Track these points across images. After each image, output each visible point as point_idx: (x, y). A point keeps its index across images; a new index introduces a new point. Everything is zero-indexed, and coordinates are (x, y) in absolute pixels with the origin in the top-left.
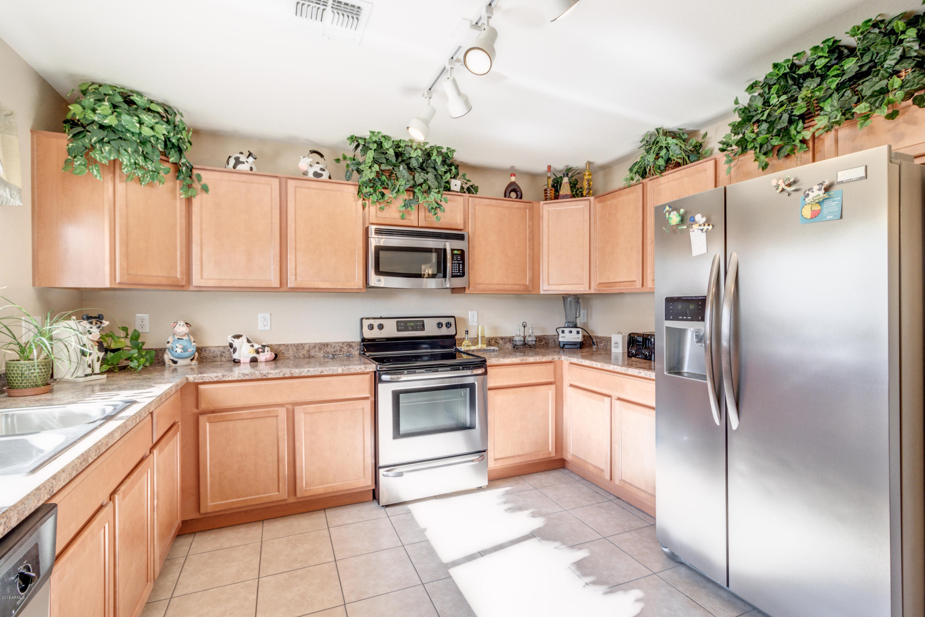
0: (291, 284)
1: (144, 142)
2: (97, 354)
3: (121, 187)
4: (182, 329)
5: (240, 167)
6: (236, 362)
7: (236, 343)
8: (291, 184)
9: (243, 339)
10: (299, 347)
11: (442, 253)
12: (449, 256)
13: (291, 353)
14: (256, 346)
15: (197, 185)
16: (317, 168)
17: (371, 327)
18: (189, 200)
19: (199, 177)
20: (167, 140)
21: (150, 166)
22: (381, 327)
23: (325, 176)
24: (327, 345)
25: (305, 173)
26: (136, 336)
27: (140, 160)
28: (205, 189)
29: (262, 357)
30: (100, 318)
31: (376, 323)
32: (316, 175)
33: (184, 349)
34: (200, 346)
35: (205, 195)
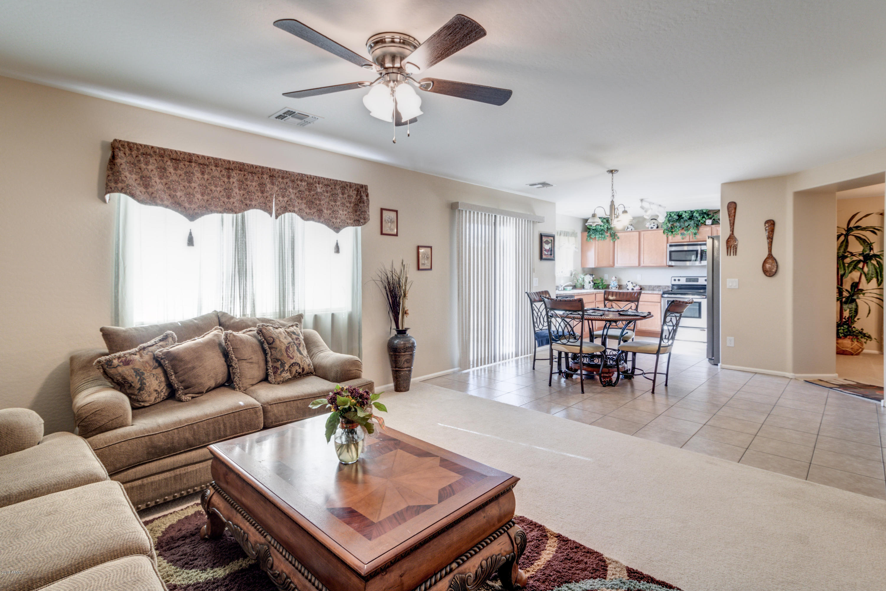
0: (642, 265)
1: (602, 230)
2: (592, 283)
3: (597, 242)
4: (614, 278)
5: (628, 230)
6: (628, 289)
7: (628, 284)
8: (642, 233)
9: (630, 283)
10: (650, 286)
11: (697, 251)
12: (699, 252)
13: (647, 288)
14: (634, 285)
15: (616, 238)
16: (652, 226)
17: (675, 280)
18: (614, 242)
19: (617, 235)
20: (607, 228)
21: (603, 236)
22: (679, 280)
23: (655, 228)
24: (660, 286)
25: (648, 228)
26: (602, 280)
27: (600, 236)
28: (618, 238)
29: (635, 288)
30: (592, 275)
31: (677, 279)
32: (652, 228)
33: (614, 284)
34: (620, 284)
35: (618, 240)
